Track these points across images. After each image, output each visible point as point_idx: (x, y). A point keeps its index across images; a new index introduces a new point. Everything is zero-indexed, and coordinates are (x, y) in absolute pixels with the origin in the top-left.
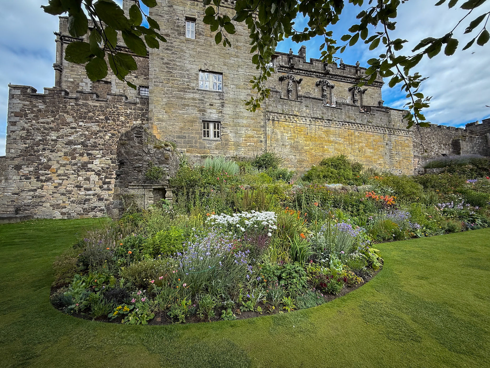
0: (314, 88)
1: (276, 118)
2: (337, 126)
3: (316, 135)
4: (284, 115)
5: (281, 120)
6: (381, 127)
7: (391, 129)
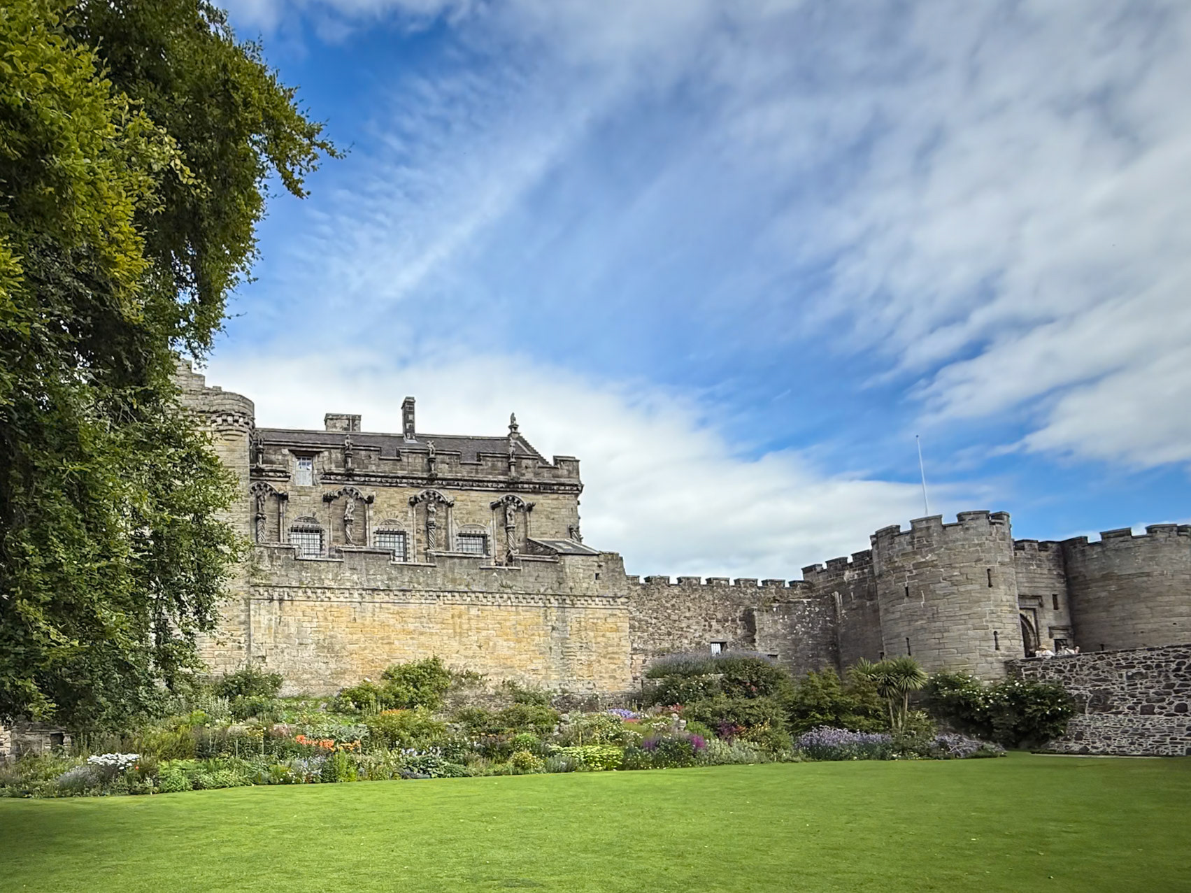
0: (404, 509)
1: (286, 595)
2: (423, 601)
3: (374, 621)
4: (303, 590)
5: (297, 599)
6: (538, 595)
7: (564, 597)
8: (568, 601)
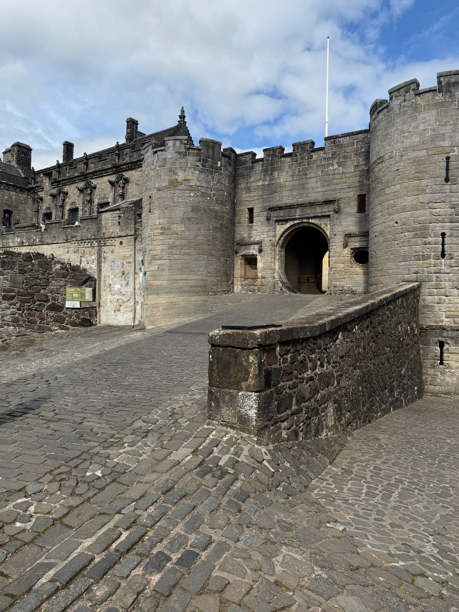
0: (78, 195)
6: (87, 240)
7: (100, 240)
8: (102, 242)
